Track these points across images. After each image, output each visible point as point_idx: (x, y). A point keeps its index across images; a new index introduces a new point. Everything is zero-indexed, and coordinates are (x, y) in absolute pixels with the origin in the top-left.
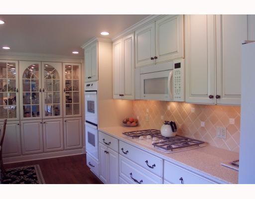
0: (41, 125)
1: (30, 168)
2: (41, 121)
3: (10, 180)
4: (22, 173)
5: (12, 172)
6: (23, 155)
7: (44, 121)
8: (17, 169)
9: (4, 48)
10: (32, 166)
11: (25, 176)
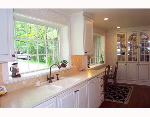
0: (137, 66)
1: (129, 87)
2: (137, 64)
3: (117, 89)
4: (123, 88)
5: (120, 87)
6: (128, 80)
7: (139, 64)
8: (123, 86)
9: (118, 27)
10: (130, 86)
11: (124, 90)
